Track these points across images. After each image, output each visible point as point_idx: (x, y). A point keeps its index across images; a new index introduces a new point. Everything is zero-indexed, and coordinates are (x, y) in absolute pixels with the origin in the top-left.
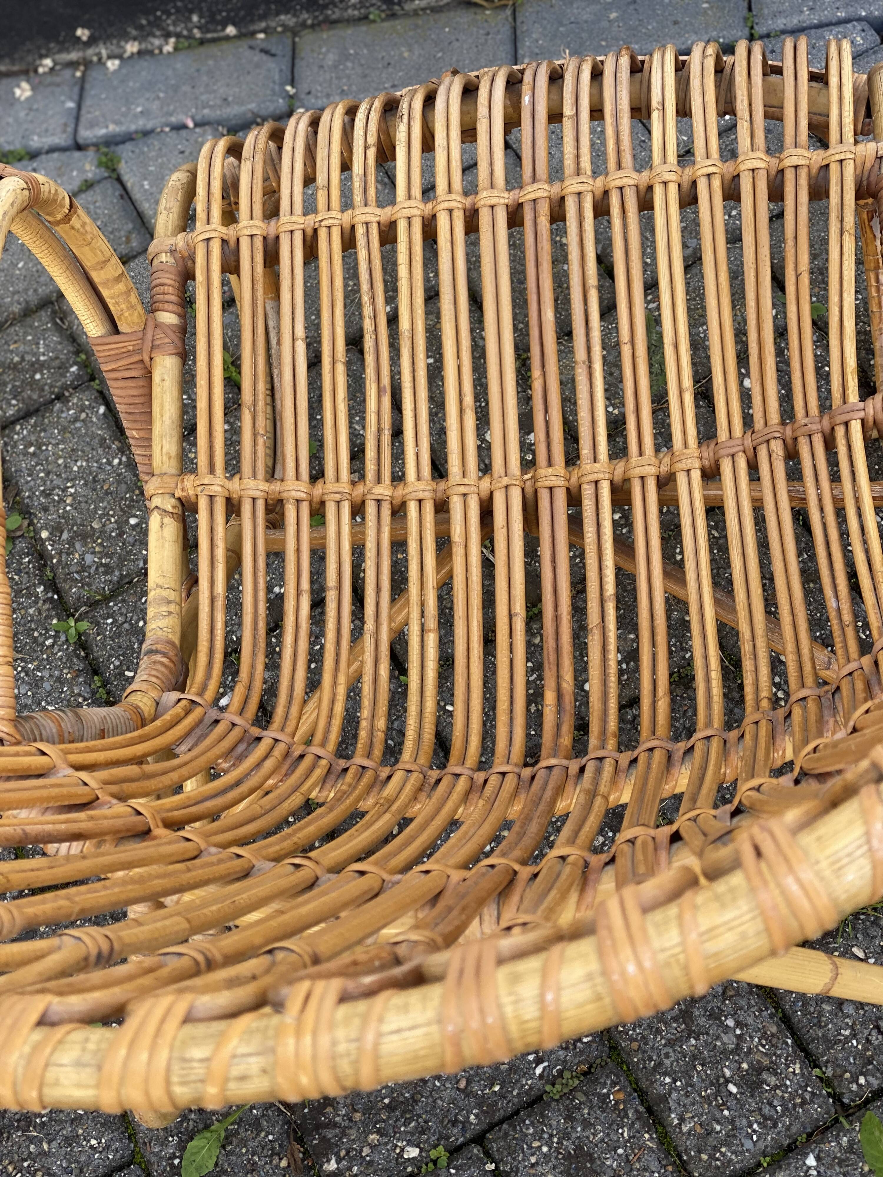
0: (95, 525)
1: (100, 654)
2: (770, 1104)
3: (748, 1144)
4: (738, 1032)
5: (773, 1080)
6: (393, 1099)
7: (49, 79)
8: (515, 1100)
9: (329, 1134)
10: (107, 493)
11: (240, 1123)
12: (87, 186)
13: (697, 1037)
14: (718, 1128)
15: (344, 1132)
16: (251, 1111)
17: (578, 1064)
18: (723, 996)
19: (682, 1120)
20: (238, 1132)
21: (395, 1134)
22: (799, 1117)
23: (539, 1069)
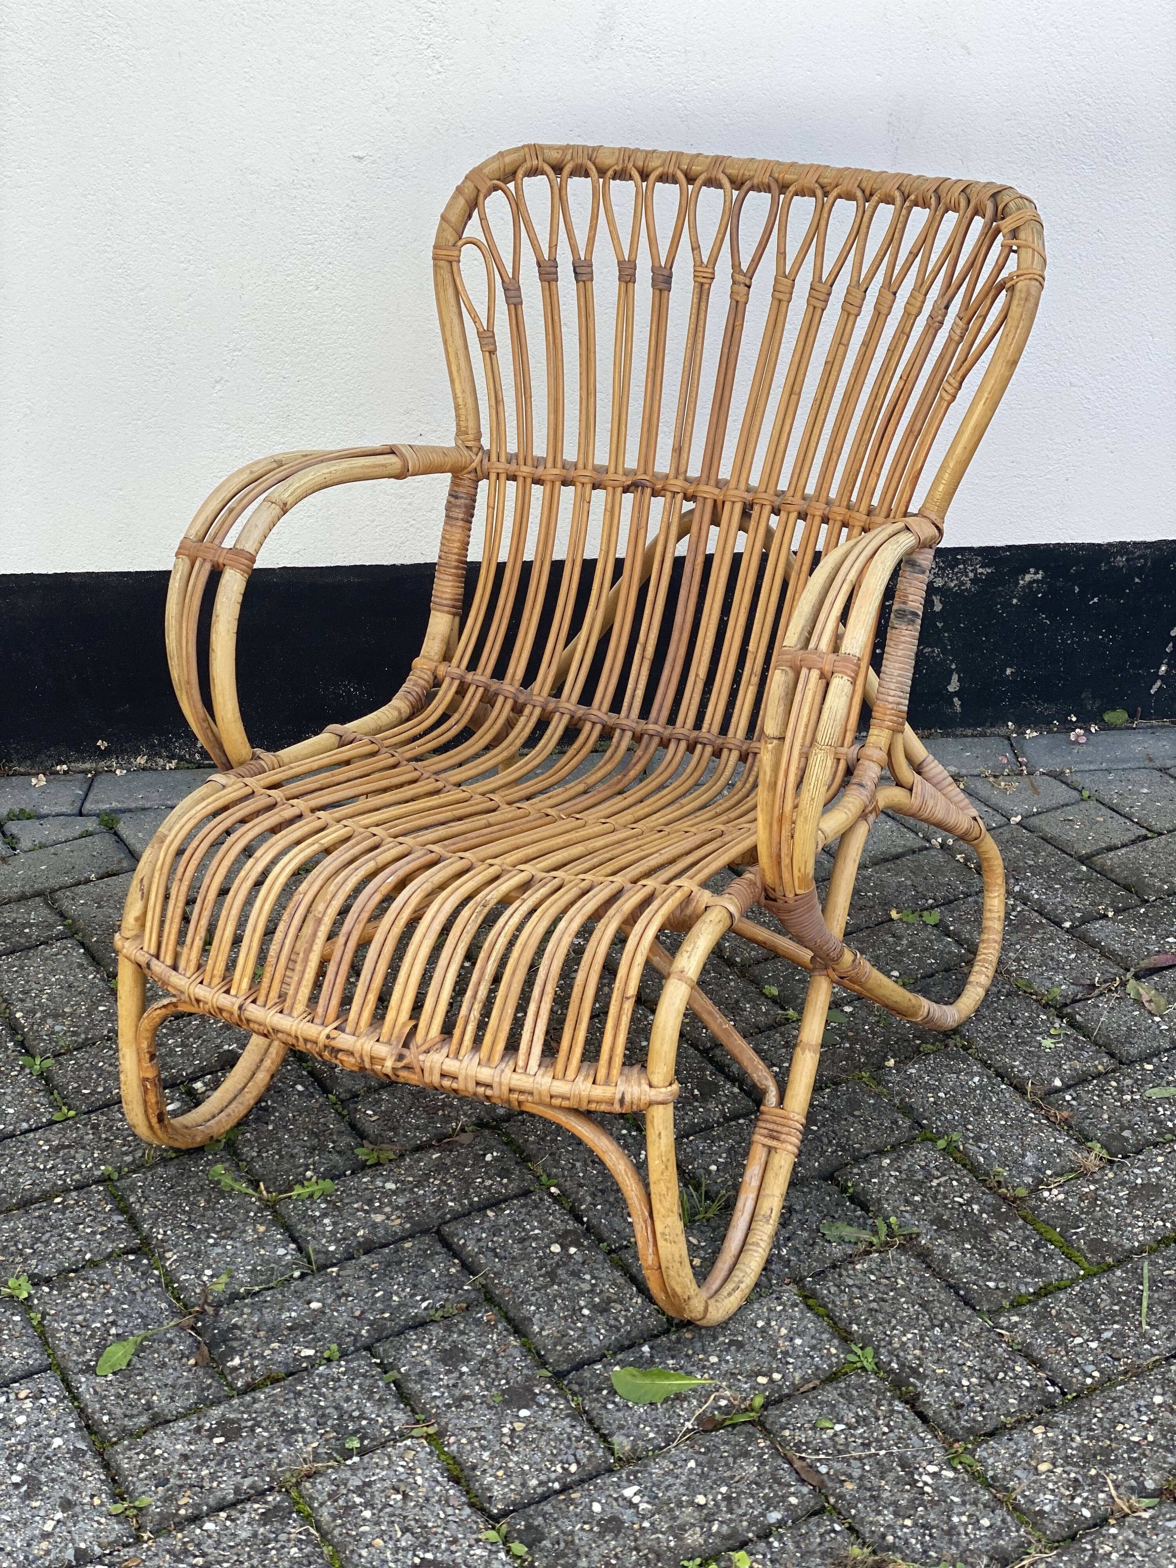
0: (67, 1010)
1: (59, 1080)
2: (616, 1319)
3: (596, 1341)
4: (593, 1281)
5: (619, 1307)
6: (295, 1324)
7: (63, 778)
8: (402, 1323)
9: (235, 1344)
10: (80, 993)
11: (154, 1341)
12: (88, 834)
13: (559, 1285)
14: (572, 1333)
15: (248, 1343)
16: (165, 1334)
17: (459, 1302)
18: (584, 1263)
19: (542, 1329)
20: (151, 1346)
21: (294, 1342)
22: (638, 1326)
23: (424, 1305)
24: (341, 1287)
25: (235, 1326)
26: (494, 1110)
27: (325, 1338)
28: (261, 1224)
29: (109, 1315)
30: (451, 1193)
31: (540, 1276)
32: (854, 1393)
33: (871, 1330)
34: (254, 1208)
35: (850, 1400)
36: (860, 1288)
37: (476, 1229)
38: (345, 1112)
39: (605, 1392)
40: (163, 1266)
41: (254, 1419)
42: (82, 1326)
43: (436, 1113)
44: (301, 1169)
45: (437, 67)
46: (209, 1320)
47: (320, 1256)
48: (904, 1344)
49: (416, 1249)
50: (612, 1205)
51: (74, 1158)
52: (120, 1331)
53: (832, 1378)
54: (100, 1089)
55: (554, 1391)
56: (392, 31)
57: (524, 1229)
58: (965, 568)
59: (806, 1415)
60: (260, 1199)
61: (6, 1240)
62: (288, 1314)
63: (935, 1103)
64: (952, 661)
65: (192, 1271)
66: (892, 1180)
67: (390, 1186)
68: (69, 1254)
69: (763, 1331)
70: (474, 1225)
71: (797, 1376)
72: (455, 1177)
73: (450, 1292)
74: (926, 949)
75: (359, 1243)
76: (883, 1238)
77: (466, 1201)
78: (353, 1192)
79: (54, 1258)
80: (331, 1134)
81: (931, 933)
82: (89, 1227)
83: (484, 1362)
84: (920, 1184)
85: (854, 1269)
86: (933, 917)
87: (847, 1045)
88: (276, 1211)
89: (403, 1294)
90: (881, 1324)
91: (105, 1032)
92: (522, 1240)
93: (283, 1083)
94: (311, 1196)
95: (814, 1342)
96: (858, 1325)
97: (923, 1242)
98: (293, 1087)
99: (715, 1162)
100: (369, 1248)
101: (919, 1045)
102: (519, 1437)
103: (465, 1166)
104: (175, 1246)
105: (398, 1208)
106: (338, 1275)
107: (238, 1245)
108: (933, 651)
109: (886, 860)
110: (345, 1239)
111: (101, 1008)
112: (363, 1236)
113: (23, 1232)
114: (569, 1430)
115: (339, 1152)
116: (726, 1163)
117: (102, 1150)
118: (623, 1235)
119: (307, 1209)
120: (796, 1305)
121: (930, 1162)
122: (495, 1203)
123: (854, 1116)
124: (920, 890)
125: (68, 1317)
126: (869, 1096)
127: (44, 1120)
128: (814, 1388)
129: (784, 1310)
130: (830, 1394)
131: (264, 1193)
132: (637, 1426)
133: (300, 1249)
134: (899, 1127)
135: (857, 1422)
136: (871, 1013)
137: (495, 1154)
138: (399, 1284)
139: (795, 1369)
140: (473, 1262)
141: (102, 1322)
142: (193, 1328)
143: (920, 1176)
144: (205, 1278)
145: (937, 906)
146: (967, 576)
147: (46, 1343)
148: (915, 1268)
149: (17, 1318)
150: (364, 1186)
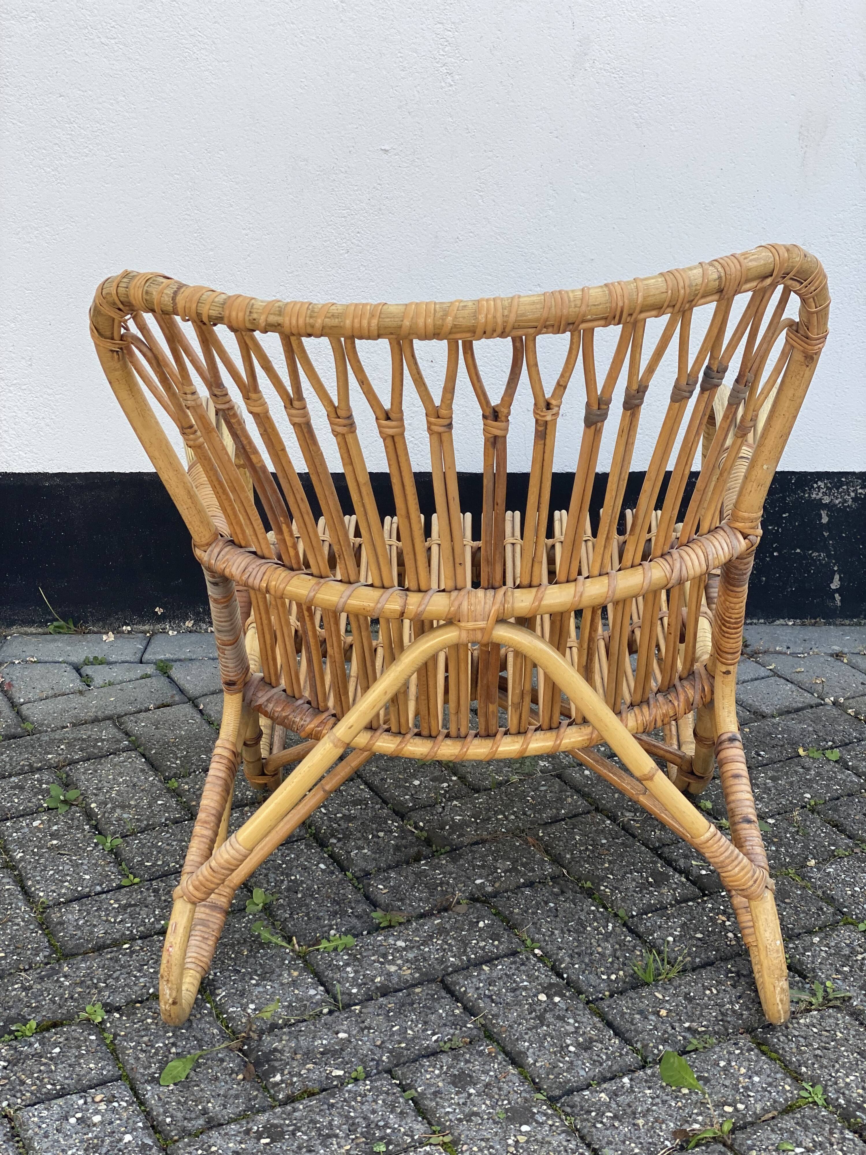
0: (132, 803)
1: (126, 855)
2: (598, 1056)
3: (582, 1073)
4: (577, 1025)
5: (600, 1046)
6: (326, 1049)
7: (127, 636)
8: (416, 1052)
9: (277, 1064)
10: (142, 790)
11: (208, 1059)
12: (147, 676)
13: (548, 1026)
14: (561, 1065)
15: (288, 1064)
16: (217, 1054)
17: (463, 1037)
18: (567, 1010)
19: (536, 1061)
20: (206, 1063)
21: (326, 1064)
22: (617, 1062)
23: (435, 1038)
24: (363, 1022)
25: (276, 1050)
26: (484, 888)
27: (352, 1062)
28: (295, 970)
29: (169, 1038)
30: (452, 951)
31: (531, 1018)
32: (809, 1122)
33: (819, 1072)
34: (288, 957)
35: (806, 1128)
36: (805, 1038)
37: (474, 980)
38: (360, 886)
39: (593, 1114)
40: (214, 1001)
41: (295, 1125)
42: (147, 1046)
43: (436, 889)
44: (326, 929)
45: (449, 80)
46: (254, 1044)
47: (344, 996)
48: (847, 1084)
49: (425, 993)
50: (587, 965)
51: (139, 914)
52: (180, 1050)
53: (788, 1110)
54: (160, 863)
55: (549, 1112)
56: (416, 52)
57: (515, 981)
58: (848, 489)
59: (769, 1139)
60: (293, 951)
61: (84, 976)
62: (320, 1042)
63: (852, 895)
64: (835, 564)
65: (239, 1005)
66: (823, 954)
67: (401, 944)
68: (136, 988)
69: (725, 1069)
70: (472, 976)
71: (759, 1106)
72: (454, 938)
73: (456, 1029)
74: (830, 779)
75: (377, 988)
76: (821, 1000)
77: (465, 958)
78: (370, 947)
79: (123, 991)
80: (350, 902)
81: (834, 767)
82: (152, 967)
83: (487, 1085)
84: (848, 958)
85: (798, 1023)
86: (835, 754)
87: (774, 848)
88: (306, 961)
89: (416, 1029)
90: (826, 1067)
91: (163, 820)
92: (514, 990)
93: (309, 862)
94: (335, 949)
95: (770, 1080)
96: (807, 1067)
97: (855, 1003)
98: (317, 865)
99: (671, 935)
100: (385, 992)
101: (834, 851)
102: (522, 1148)
103: (462, 931)
104: (224, 984)
105: (407, 961)
106: (361, 1012)
107: (276, 985)
108: (820, 555)
109: (788, 712)
110: (365, 984)
111: (159, 802)
112: (380, 982)
113: (97, 970)
114: (565, 1143)
115: (357, 917)
116: (681, 936)
117: (162, 909)
118: (598, 989)
119: (332, 960)
120: (750, 1050)
121: (854, 940)
122: (489, 960)
123: (785, 903)
124: (821, 734)
125: (136, 1038)
126: (796, 888)
127: (114, 885)
128: (773, 1118)
129: (741, 1053)
130: (788, 1123)
131: (297, 946)
132: (624, 1142)
133: (327, 991)
134: (824, 913)
135: (814, 1146)
136: (791, 824)
137: (486, 922)
138: (412, 1021)
139: (756, 1101)
140: (473, 1005)
141: (164, 1043)
142: (240, 1050)
143: (846, 951)
144: (249, 1011)
145: (836, 747)
146: (849, 495)
147: (118, 1059)
148: (851, 1024)
149: (93, 1037)
150: (379, 943)
